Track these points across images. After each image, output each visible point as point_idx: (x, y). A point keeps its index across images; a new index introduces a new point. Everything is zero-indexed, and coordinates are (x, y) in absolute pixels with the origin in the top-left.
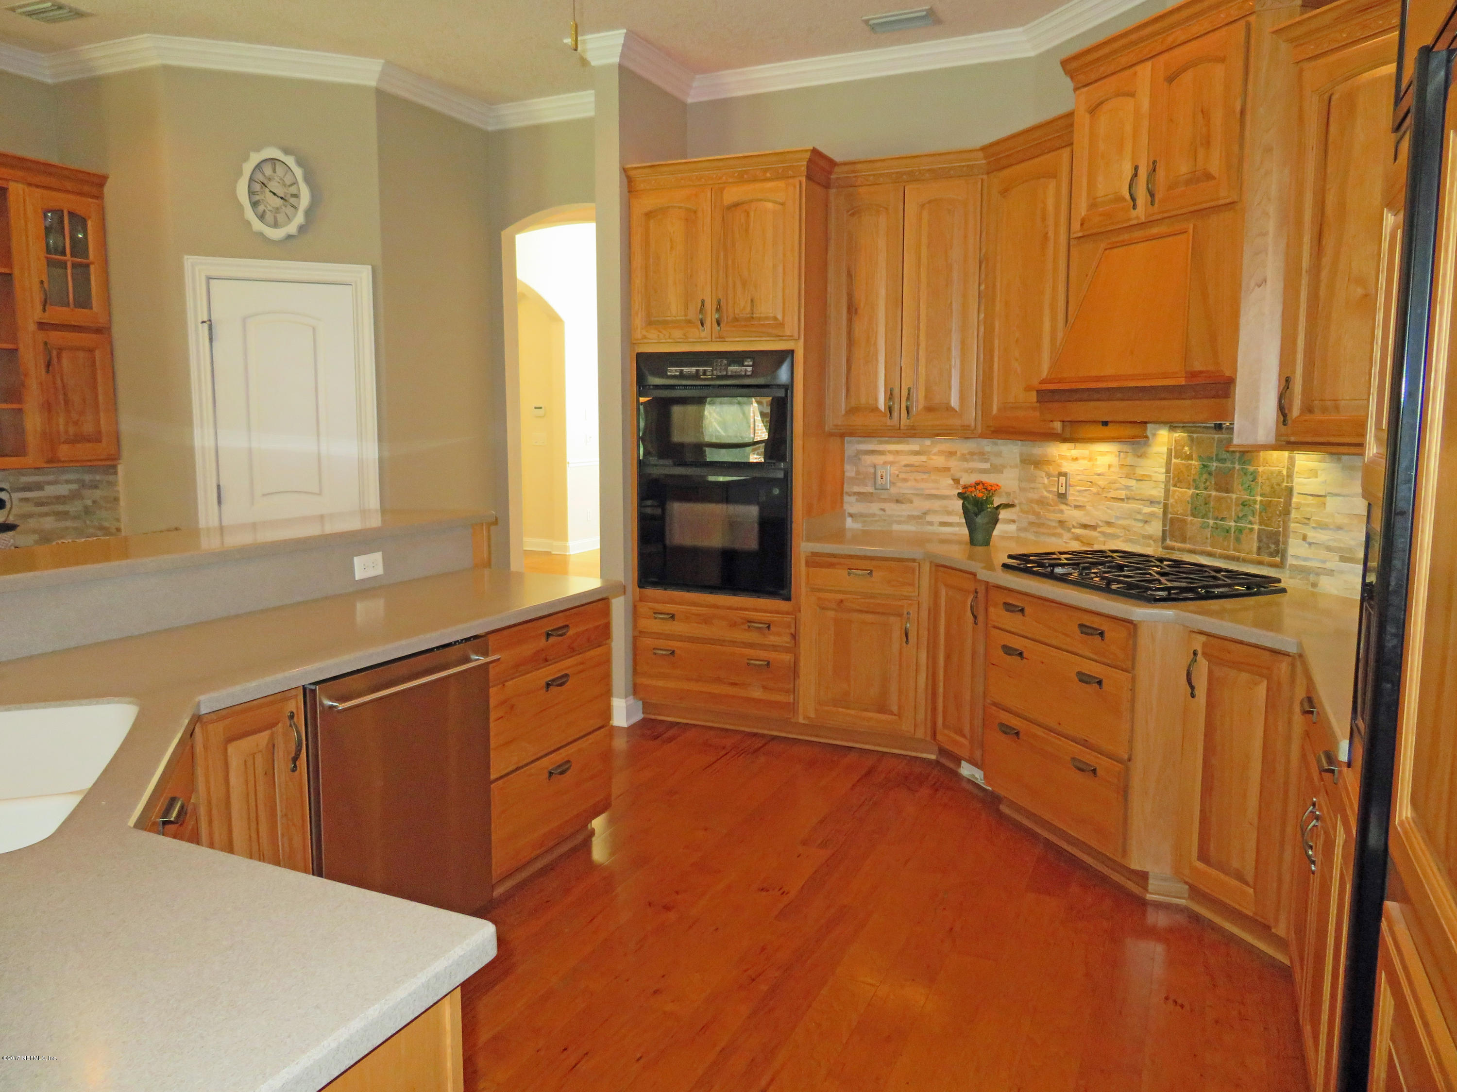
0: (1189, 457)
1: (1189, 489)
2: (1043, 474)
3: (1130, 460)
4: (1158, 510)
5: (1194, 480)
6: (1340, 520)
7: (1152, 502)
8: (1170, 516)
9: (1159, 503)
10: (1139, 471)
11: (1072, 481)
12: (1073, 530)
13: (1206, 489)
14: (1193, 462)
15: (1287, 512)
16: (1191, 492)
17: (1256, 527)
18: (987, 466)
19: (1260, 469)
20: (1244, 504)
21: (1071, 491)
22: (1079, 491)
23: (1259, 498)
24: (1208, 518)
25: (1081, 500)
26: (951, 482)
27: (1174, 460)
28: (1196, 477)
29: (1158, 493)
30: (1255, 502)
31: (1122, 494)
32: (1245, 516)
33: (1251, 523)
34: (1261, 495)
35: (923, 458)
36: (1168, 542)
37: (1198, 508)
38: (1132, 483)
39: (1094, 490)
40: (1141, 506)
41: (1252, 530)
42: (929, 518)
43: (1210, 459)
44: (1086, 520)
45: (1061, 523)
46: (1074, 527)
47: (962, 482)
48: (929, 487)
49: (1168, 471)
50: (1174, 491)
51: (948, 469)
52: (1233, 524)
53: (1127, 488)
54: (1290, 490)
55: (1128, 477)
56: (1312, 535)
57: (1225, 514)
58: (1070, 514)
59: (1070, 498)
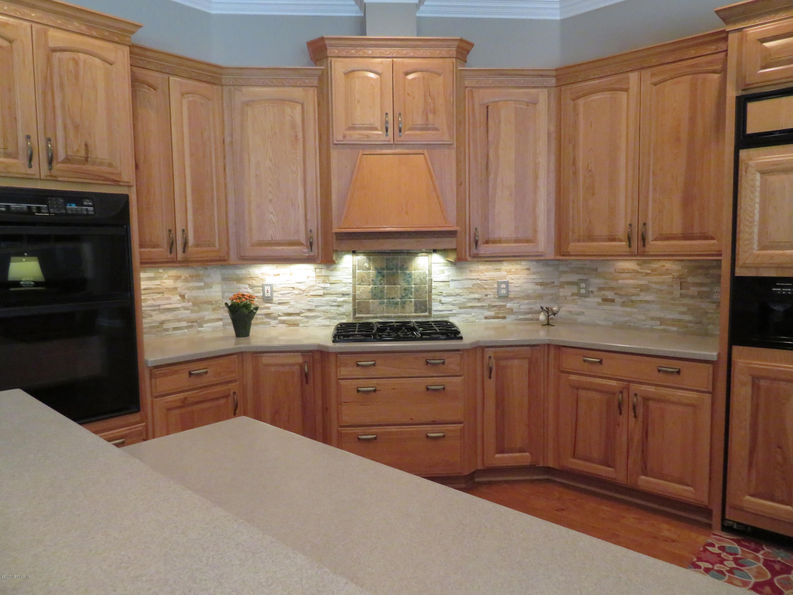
0: (369, 269)
1: (369, 285)
2: (247, 286)
3: (324, 272)
4: (350, 299)
5: (373, 281)
6: (458, 291)
7: (343, 295)
8: (357, 301)
9: (348, 294)
10: (332, 279)
11: (275, 289)
12: (279, 318)
13: (381, 284)
14: (371, 271)
15: (430, 292)
16: (371, 286)
17: (413, 300)
18: (202, 284)
19: (413, 272)
20: (405, 290)
21: (275, 294)
22: (282, 294)
23: (413, 286)
24: (384, 299)
25: (284, 299)
26: (179, 298)
27: (357, 271)
28: (374, 279)
29: (349, 289)
30: (412, 288)
31: (321, 292)
32: (407, 295)
33: (410, 298)
34: (414, 284)
35: (158, 282)
36: (357, 315)
37: (375, 295)
38: (328, 285)
39: (296, 292)
40: (336, 298)
41: (411, 301)
42: (165, 326)
43: (383, 269)
44: (291, 311)
45: (268, 315)
46: (279, 316)
47: (186, 297)
48: (165, 304)
49: (354, 277)
50: (359, 288)
51: (176, 289)
52: (399, 300)
53: (324, 288)
54: (431, 280)
55: (324, 282)
56: (444, 300)
57: (394, 296)
58: (274, 308)
59: (275, 299)
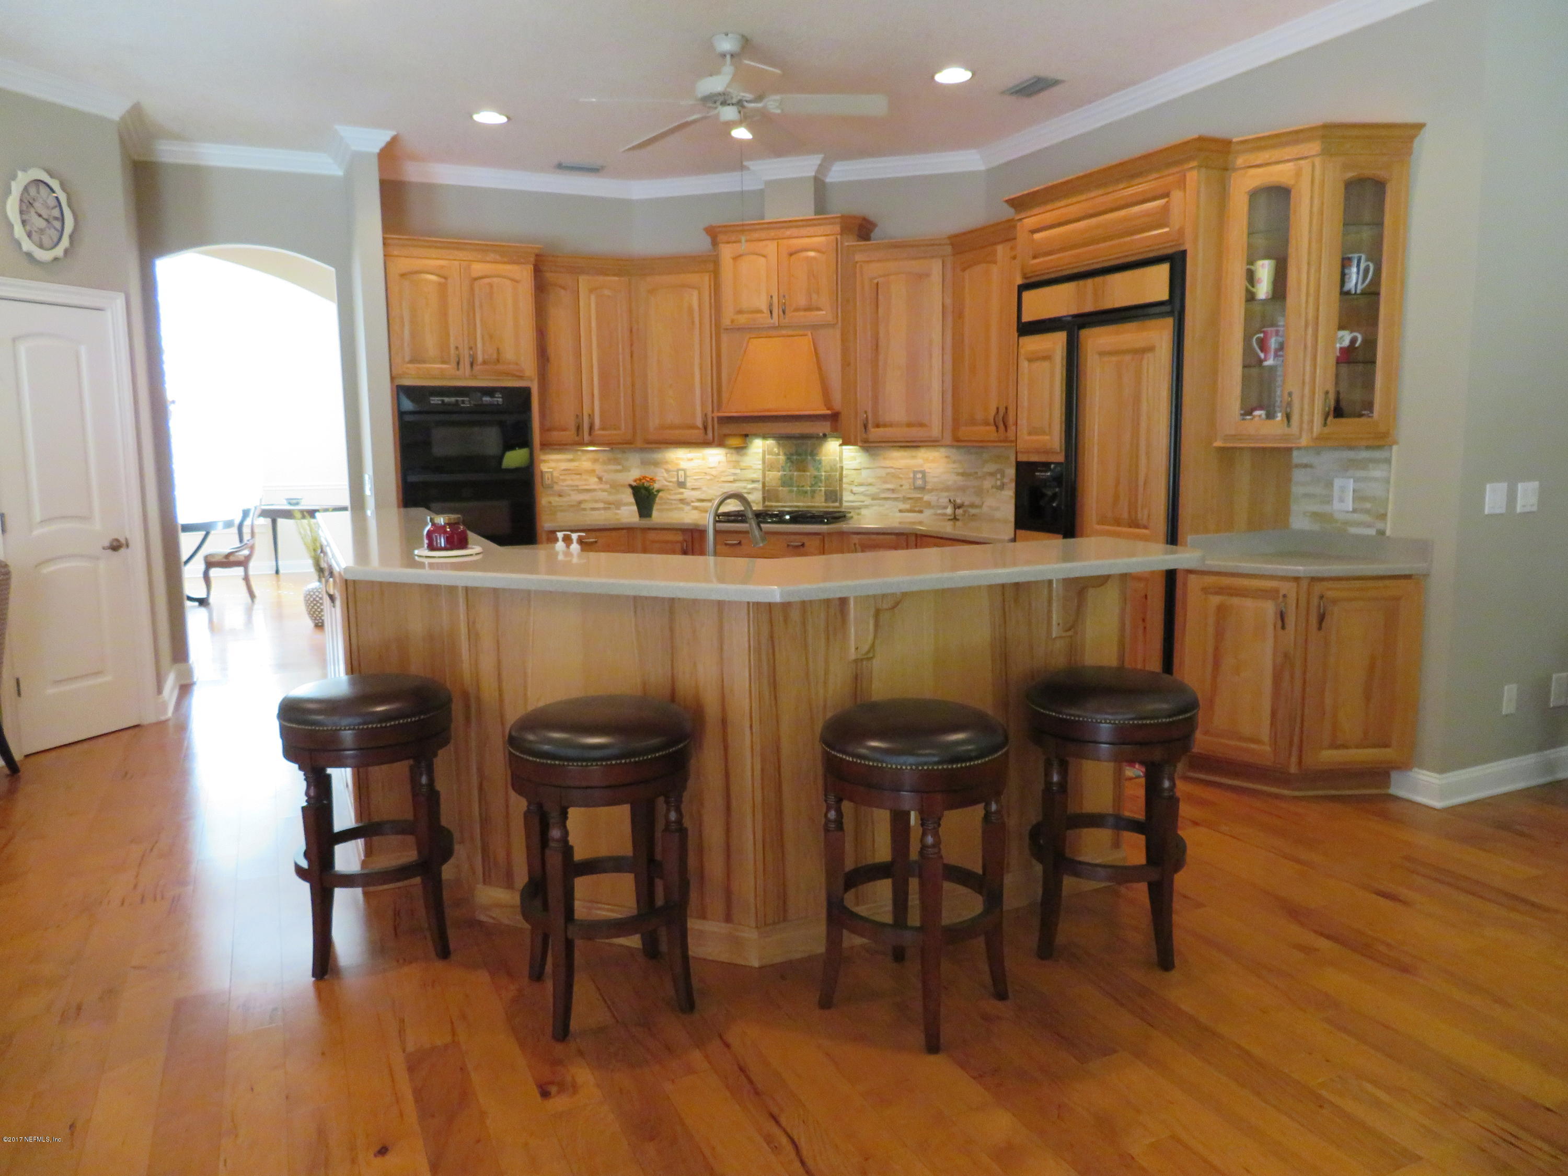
0: (778, 454)
1: (779, 472)
2: (663, 471)
3: (735, 457)
4: (759, 486)
5: (782, 467)
6: (870, 480)
7: (753, 481)
8: (767, 488)
9: (759, 481)
10: (743, 464)
11: (688, 473)
12: (692, 504)
13: (790, 471)
14: (780, 457)
15: (841, 480)
16: (780, 473)
17: (823, 489)
18: (619, 467)
19: (823, 458)
20: (815, 477)
21: (688, 479)
22: (695, 479)
23: (823, 474)
24: (792, 486)
25: (697, 484)
26: (596, 480)
27: (767, 457)
28: (784, 465)
29: (758, 475)
30: (821, 475)
31: (731, 478)
32: (816, 483)
33: (820, 487)
34: (825, 472)
35: (575, 464)
36: (767, 503)
37: (786, 482)
38: (738, 471)
39: (708, 477)
40: (746, 485)
41: (821, 490)
42: (583, 506)
43: (792, 454)
44: (703, 497)
45: (682, 501)
46: (693, 502)
47: (604, 480)
48: (582, 484)
49: (764, 462)
50: (768, 474)
51: (593, 471)
52: (809, 488)
53: (735, 474)
54: (842, 468)
55: (735, 467)
56: (855, 489)
57: (803, 484)
58: (687, 494)
59: (688, 484)
